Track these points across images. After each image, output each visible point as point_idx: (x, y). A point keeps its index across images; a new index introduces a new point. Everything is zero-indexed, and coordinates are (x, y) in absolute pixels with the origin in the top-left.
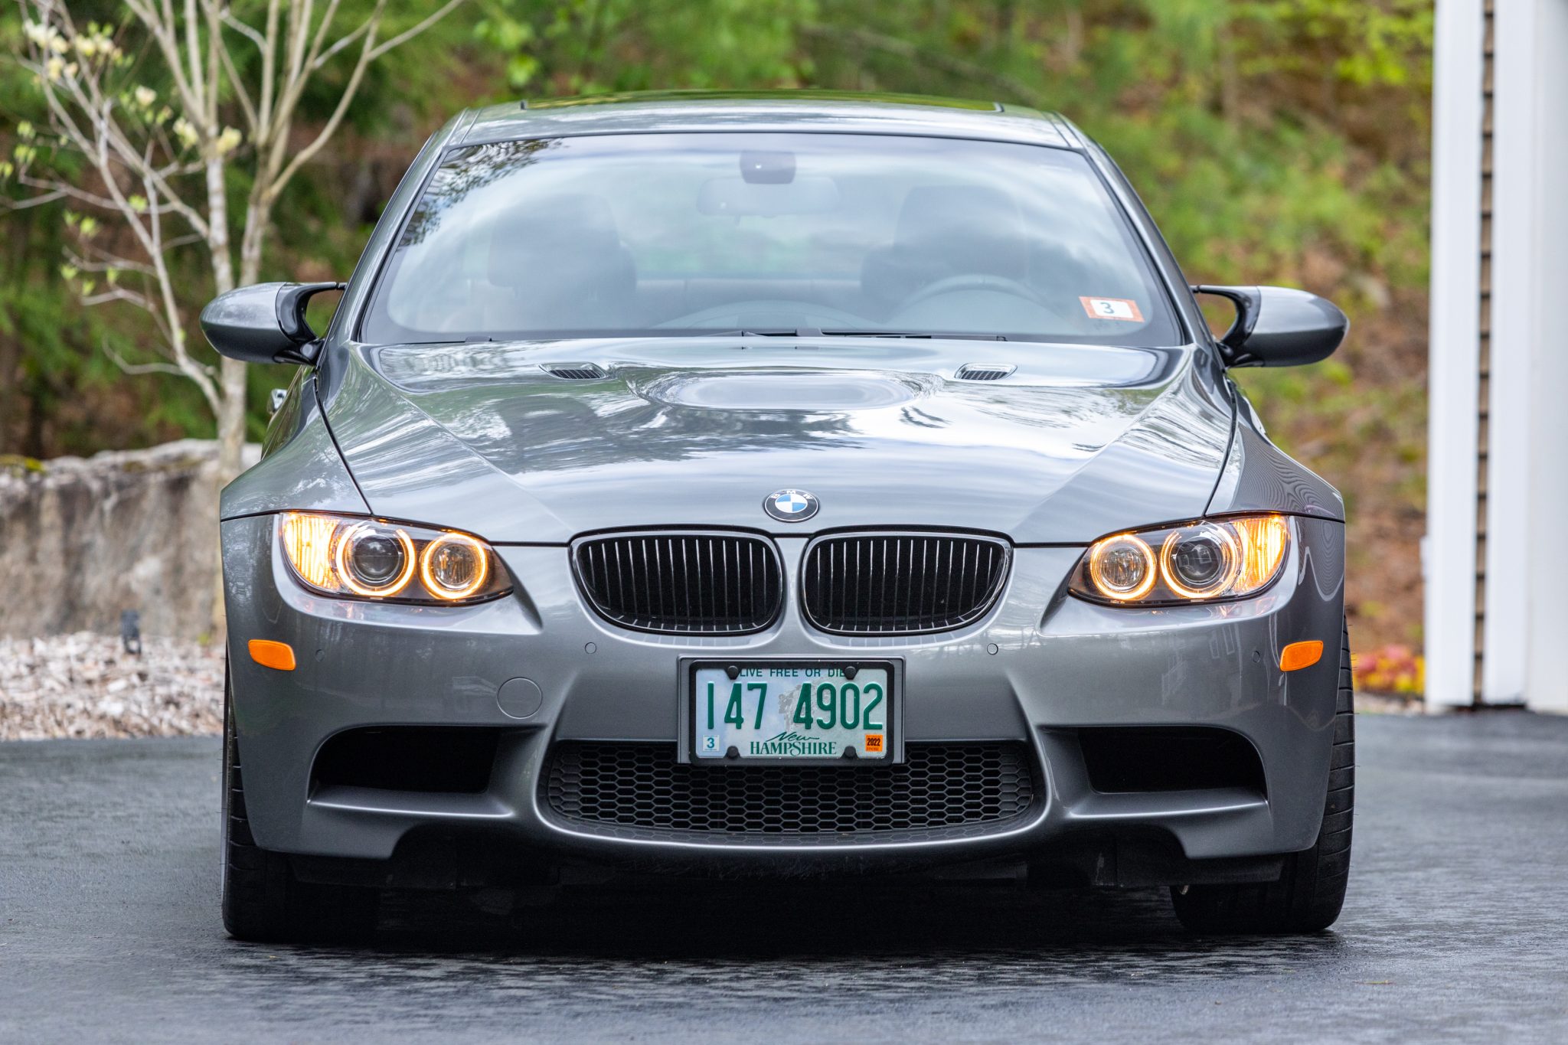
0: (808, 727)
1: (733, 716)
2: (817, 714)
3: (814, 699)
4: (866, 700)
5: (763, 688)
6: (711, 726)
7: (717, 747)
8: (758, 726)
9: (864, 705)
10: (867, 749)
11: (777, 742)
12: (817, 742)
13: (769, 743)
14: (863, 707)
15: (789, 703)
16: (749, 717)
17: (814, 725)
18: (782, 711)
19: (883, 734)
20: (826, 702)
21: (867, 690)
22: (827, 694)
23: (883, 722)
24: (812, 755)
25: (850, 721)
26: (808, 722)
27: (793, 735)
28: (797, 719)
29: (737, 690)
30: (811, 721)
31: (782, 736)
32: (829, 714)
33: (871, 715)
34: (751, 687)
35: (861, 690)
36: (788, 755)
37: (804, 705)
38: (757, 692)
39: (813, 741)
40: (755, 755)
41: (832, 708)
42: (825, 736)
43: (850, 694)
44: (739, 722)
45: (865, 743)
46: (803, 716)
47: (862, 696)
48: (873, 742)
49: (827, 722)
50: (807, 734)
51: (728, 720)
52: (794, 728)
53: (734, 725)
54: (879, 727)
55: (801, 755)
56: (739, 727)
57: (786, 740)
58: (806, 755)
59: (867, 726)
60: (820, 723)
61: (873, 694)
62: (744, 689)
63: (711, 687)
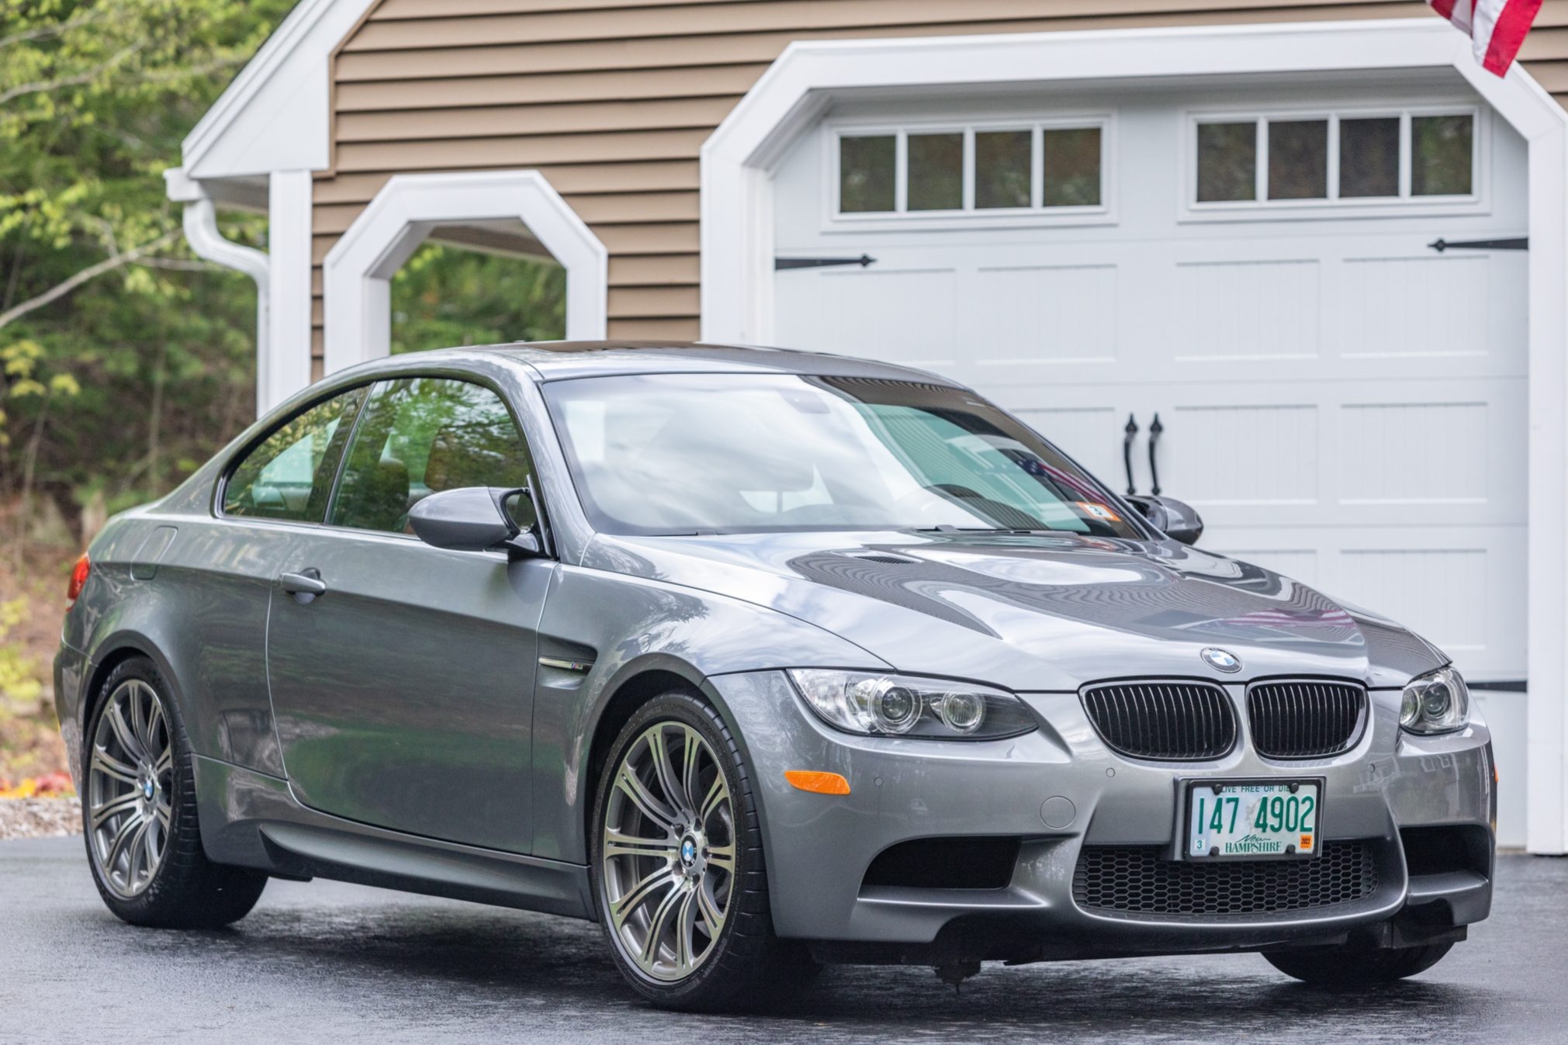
0: (1264, 831)
1: (1216, 823)
2: (1272, 821)
3: (1269, 809)
4: (1303, 809)
5: (1236, 800)
6: (1201, 831)
7: (1203, 848)
8: (1231, 831)
9: (1301, 812)
10: (1302, 847)
11: (1243, 842)
12: (1269, 842)
13: (1238, 844)
14: (1300, 815)
15: (1252, 812)
16: (1226, 824)
17: (1268, 829)
18: (1247, 818)
19: (1312, 834)
20: (1277, 811)
21: (1303, 802)
22: (1277, 805)
23: (1313, 826)
24: (1266, 852)
25: (1292, 825)
26: (1264, 827)
27: (1254, 837)
28: (1257, 825)
29: (1220, 801)
30: (1266, 825)
31: (1247, 838)
32: (1278, 820)
33: (1306, 819)
34: (1229, 800)
35: (1300, 801)
36: (1250, 853)
37: (1262, 814)
38: (1232, 804)
39: (1266, 841)
40: (1229, 853)
41: (1280, 816)
42: (1275, 838)
43: (1293, 804)
44: (1219, 827)
45: (1300, 842)
46: (1261, 822)
47: (1300, 806)
48: (1305, 841)
49: (1277, 826)
50: (1264, 836)
51: (1212, 826)
52: (1258, 832)
53: (1215, 831)
54: (1310, 830)
55: (1259, 853)
56: (1219, 832)
57: (1249, 842)
58: (1262, 852)
59: (1303, 829)
60: (1272, 827)
61: (1308, 803)
62: (1224, 802)
63: (1202, 801)
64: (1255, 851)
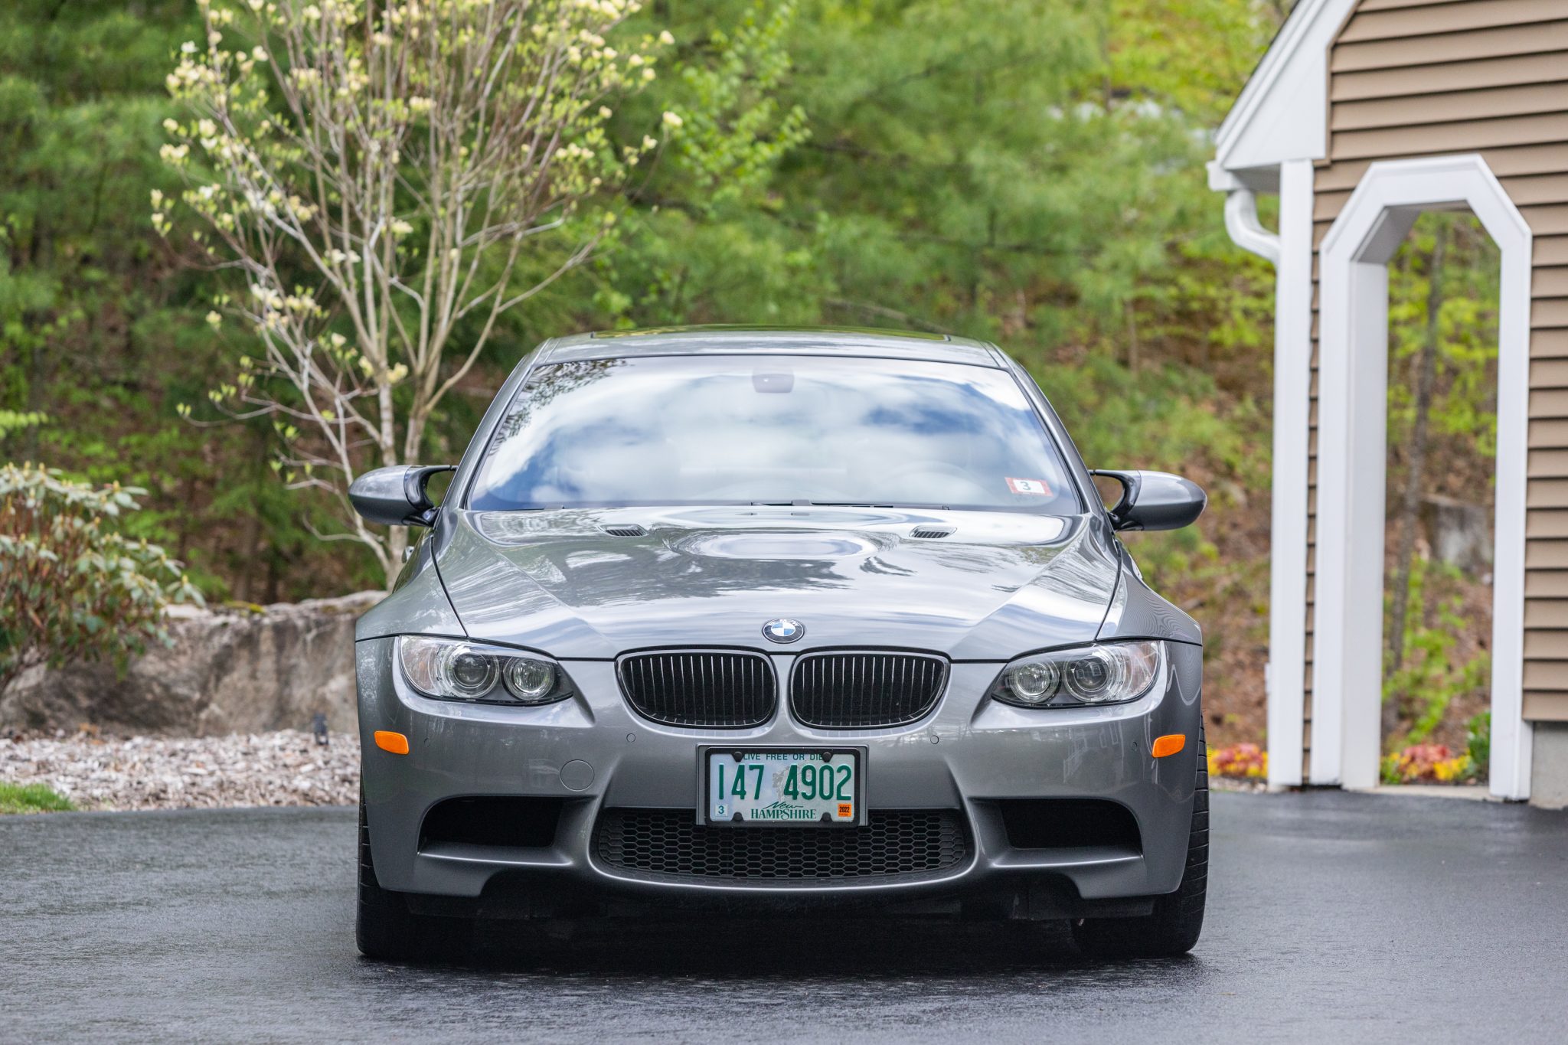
0: (795, 798)
1: (738, 789)
2: (802, 788)
3: (799, 777)
4: (839, 778)
5: (761, 768)
6: (721, 797)
7: (726, 813)
8: (757, 797)
9: (837, 781)
10: (840, 815)
11: (771, 809)
12: (802, 809)
13: (765, 811)
14: (836, 783)
15: (780, 779)
16: (750, 791)
17: (800, 796)
18: (775, 786)
19: (851, 803)
20: (809, 779)
21: (839, 770)
22: (809, 773)
23: (851, 794)
24: (798, 819)
25: (826, 794)
26: (795, 794)
27: (783, 804)
28: (786, 792)
29: (741, 769)
30: (797, 793)
31: (775, 805)
32: (810, 788)
33: (842, 789)
34: (752, 768)
35: (835, 770)
36: (780, 819)
37: (792, 781)
38: (757, 771)
39: (798, 809)
40: (755, 819)
41: (813, 784)
42: (808, 805)
43: (826, 773)
44: (743, 794)
45: (837, 811)
46: (791, 789)
47: (836, 775)
48: (844, 809)
49: (809, 794)
50: (794, 803)
51: (734, 792)
52: (783, 798)
53: (739, 796)
54: (849, 798)
55: (789, 819)
56: (742, 798)
57: (778, 808)
58: (794, 819)
59: (840, 798)
60: (804, 795)
61: (844, 773)
62: (747, 769)
63: (721, 767)
64: (785, 817)
